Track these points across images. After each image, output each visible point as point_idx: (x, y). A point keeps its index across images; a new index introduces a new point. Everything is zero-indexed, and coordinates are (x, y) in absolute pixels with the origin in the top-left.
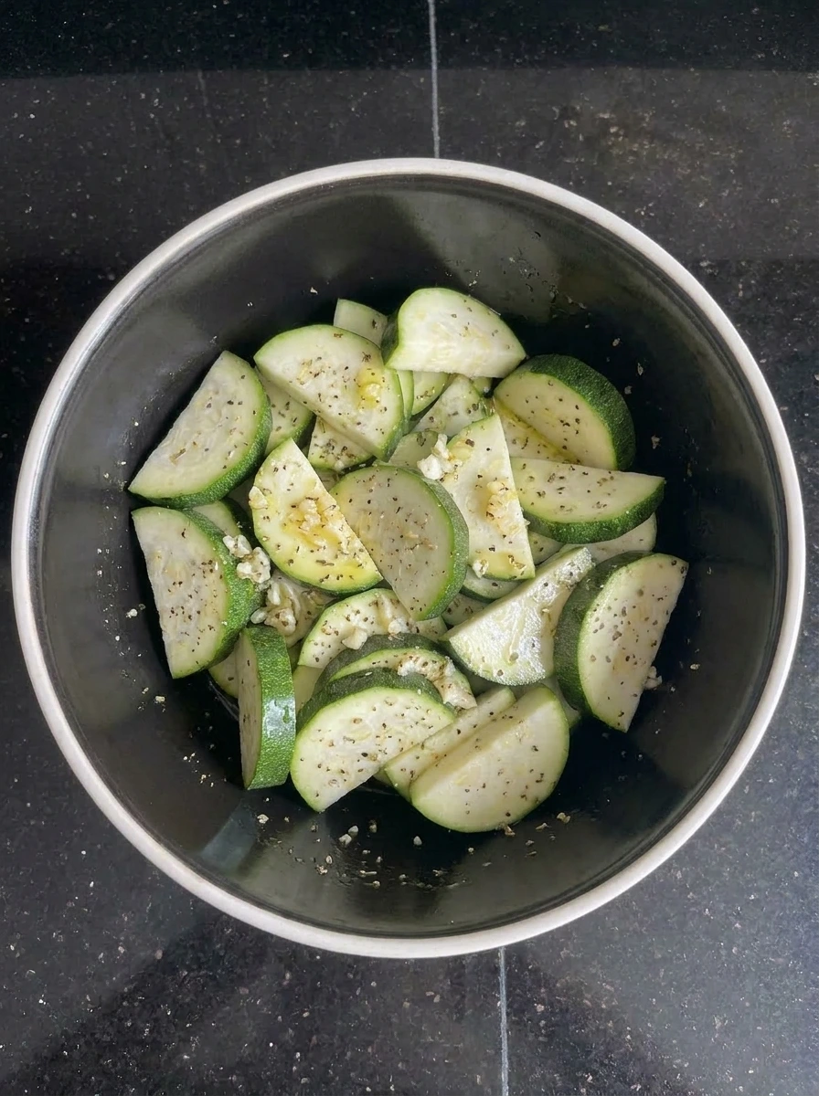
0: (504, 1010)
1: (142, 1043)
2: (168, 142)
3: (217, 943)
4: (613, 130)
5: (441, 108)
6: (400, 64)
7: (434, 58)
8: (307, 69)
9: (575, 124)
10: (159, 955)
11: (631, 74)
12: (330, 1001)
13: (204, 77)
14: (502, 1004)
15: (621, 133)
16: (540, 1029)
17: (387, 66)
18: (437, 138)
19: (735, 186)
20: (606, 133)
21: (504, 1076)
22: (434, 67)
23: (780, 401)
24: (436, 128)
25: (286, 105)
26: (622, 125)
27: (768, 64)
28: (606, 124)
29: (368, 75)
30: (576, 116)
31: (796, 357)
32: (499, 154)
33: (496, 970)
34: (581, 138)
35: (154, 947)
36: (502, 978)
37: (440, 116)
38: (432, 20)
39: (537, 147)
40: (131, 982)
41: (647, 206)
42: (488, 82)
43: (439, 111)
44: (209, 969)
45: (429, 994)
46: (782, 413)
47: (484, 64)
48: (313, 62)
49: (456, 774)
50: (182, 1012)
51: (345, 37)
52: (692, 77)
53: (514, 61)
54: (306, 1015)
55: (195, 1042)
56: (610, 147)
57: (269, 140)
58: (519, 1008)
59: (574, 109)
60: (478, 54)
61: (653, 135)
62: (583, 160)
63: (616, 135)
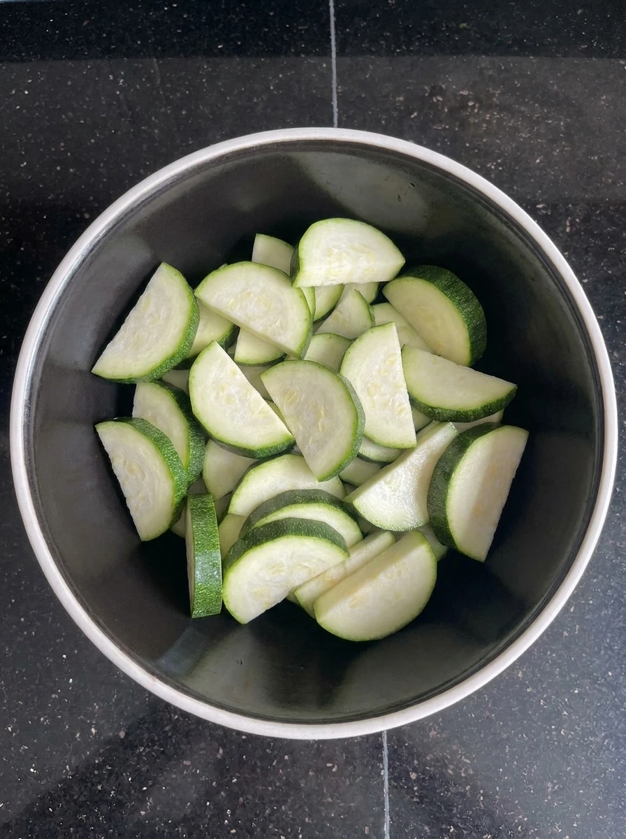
0: (386, 778)
1: (109, 803)
2: (130, 113)
3: (167, 725)
4: (471, 104)
5: (340, 87)
6: (308, 53)
7: (334, 49)
8: (236, 56)
9: (441, 99)
10: (122, 734)
11: (484, 61)
12: (254, 771)
13: (158, 62)
14: (385, 773)
15: (477, 105)
16: (415, 792)
17: (297, 54)
18: (336, 110)
19: (564, 146)
20: (464, 107)
21: (386, 828)
22: (334, 55)
23: (598, 312)
24: (335, 103)
25: (220, 84)
26: (477, 99)
27: (589, 53)
28: (465, 99)
29: (283, 61)
30: (441, 92)
31: (609, 278)
32: (383, 122)
33: (380, 747)
34: (446, 110)
35: (119, 729)
36: (385, 752)
37: (338, 93)
38: (333, 19)
39: (412, 116)
40: (100, 755)
41: (497, 162)
42: (376, 67)
43: (337, 88)
44: (161, 745)
45: (329, 765)
46: (599, 320)
47: (372, 53)
48: (240, 51)
49: (350, 599)
50: (140, 778)
51: (265, 32)
52: (531, 62)
53: (395, 50)
54: (235, 780)
55: (150, 802)
56: (469, 117)
57: (207, 111)
58: (398, 777)
59: (441, 87)
60: (367, 45)
61: (502, 108)
62: (447, 127)
63: (473, 107)
